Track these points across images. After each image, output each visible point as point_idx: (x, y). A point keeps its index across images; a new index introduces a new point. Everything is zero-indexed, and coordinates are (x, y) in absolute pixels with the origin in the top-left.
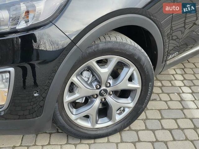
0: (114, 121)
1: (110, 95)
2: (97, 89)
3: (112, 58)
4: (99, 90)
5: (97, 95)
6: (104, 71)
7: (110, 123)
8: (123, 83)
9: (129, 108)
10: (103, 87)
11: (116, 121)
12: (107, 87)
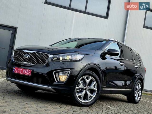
0: (88, 101)
2: (85, 87)
3: (90, 77)
5: (84, 89)
6: (88, 81)
8: (92, 87)
9: (93, 97)
12: (87, 87)
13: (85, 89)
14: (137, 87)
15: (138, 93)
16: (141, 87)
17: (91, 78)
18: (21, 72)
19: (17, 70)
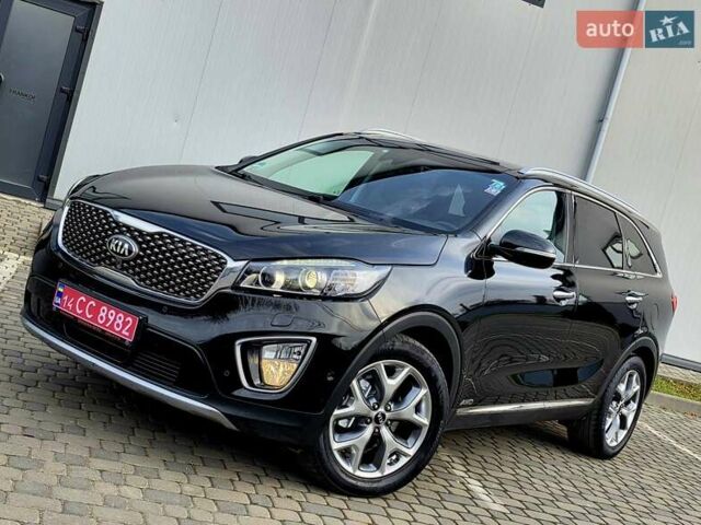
0: (382, 472)
1: (386, 424)
2: (375, 409)
3: (403, 367)
4: (375, 413)
5: (370, 418)
6: (391, 384)
7: (377, 474)
8: (407, 411)
9: (406, 455)
10: (382, 410)
11: (385, 474)
12: (387, 410)
13: (377, 420)
14: (622, 388)
15: (624, 411)
16: (638, 387)
17: (406, 370)
18: (89, 316)
19: (74, 303)
